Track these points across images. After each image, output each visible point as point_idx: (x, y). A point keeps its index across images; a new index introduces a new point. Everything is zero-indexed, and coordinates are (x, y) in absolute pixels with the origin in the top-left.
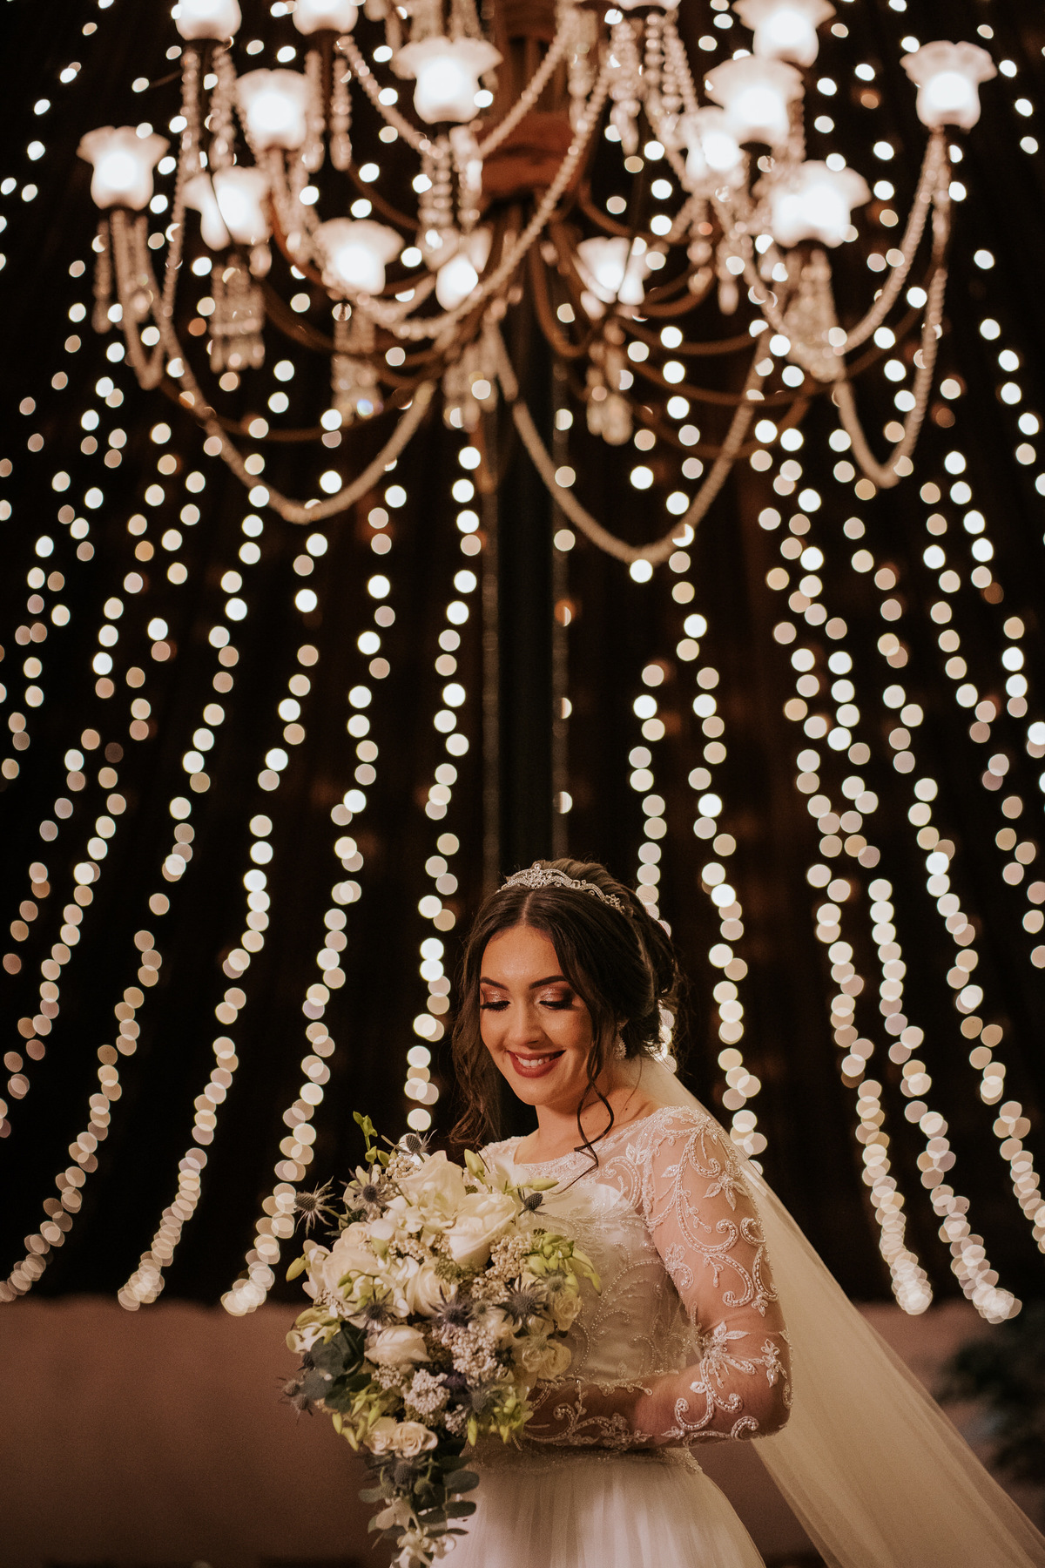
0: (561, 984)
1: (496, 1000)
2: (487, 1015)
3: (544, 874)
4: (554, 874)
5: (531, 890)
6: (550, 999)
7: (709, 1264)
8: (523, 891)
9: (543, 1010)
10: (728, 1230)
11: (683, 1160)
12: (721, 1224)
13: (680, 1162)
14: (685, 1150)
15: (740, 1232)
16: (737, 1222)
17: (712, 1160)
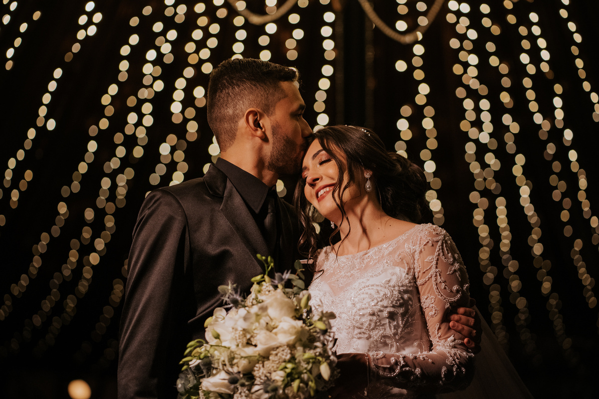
10: (458, 291)
11: (436, 254)
12: (455, 288)
13: (435, 255)
14: (437, 249)
15: (463, 292)
16: (462, 286)
17: (450, 254)
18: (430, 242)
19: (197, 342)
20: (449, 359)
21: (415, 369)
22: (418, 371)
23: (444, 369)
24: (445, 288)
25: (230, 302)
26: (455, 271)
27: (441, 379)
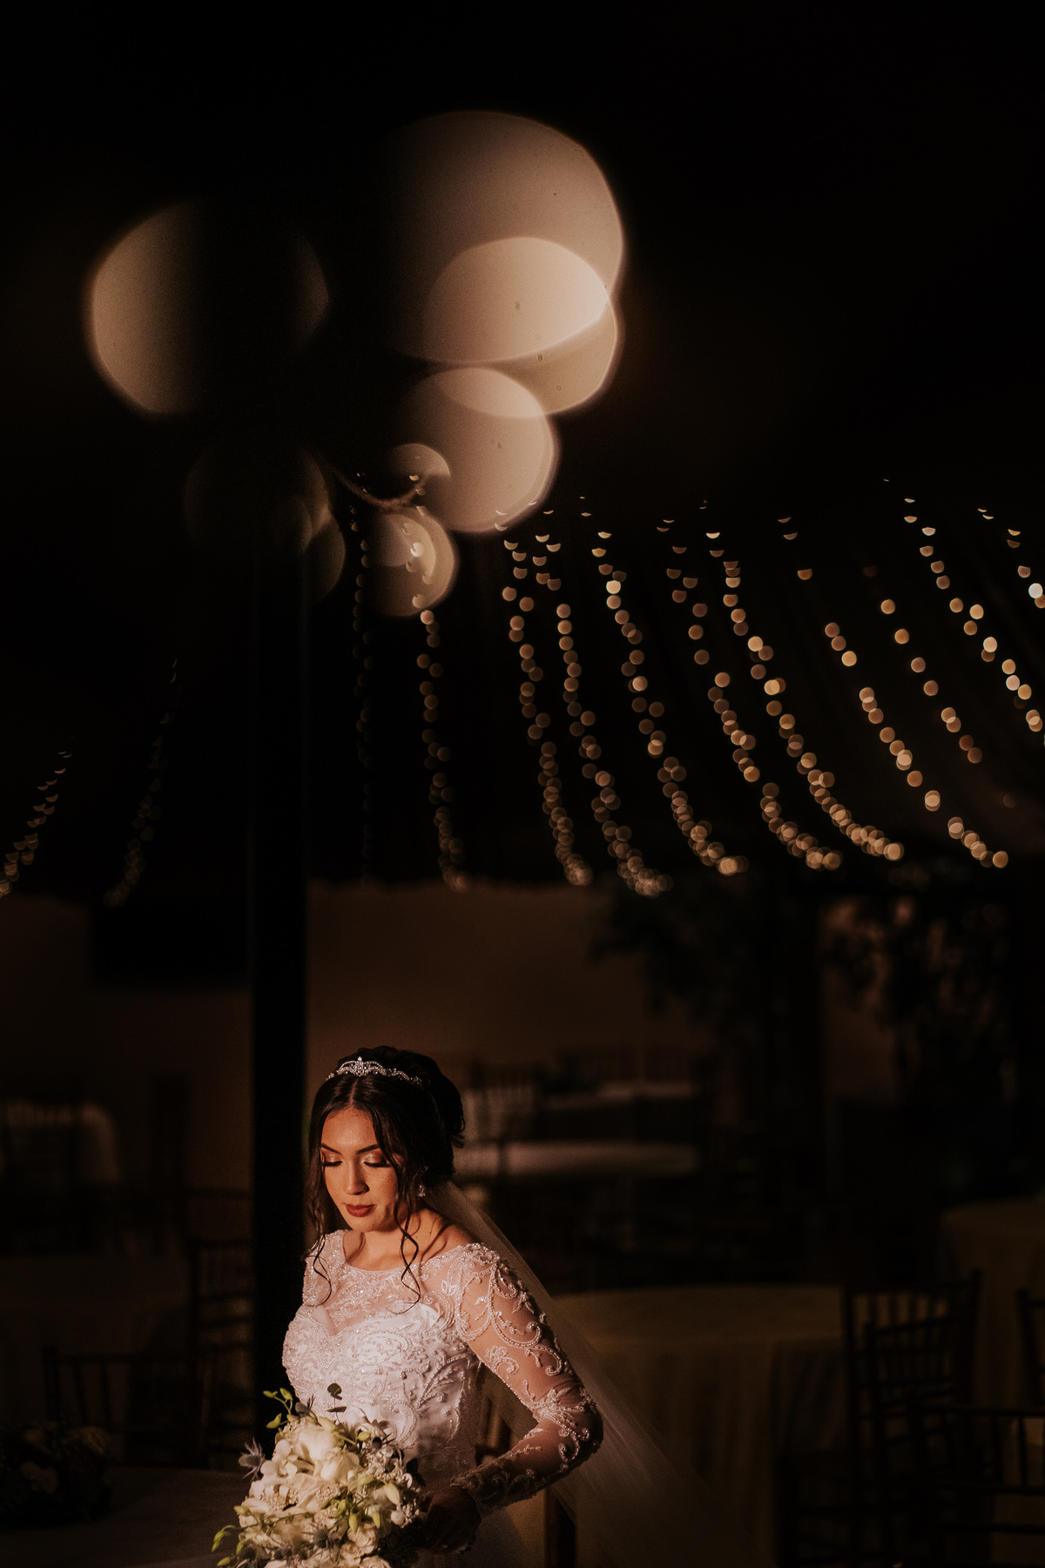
0: (379, 1150)
1: (332, 1161)
2: (328, 1170)
3: (365, 1065)
4: (372, 1065)
5: (356, 1077)
6: (372, 1161)
7: (530, 1354)
8: (351, 1078)
9: (366, 1169)
10: (534, 1329)
11: (490, 1292)
12: (529, 1327)
13: (489, 1294)
14: (490, 1285)
15: (541, 1326)
16: (538, 1321)
17: (511, 1286)
18: (477, 1278)
19: (225, 1530)
20: (561, 1428)
21: (525, 1474)
22: (529, 1472)
23: (562, 1449)
24: (515, 1332)
25: (250, 1466)
26: (523, 1303)
27: (561, 1462)
